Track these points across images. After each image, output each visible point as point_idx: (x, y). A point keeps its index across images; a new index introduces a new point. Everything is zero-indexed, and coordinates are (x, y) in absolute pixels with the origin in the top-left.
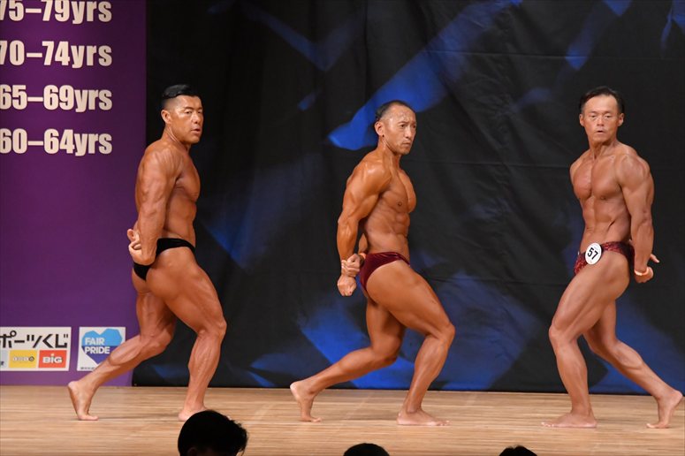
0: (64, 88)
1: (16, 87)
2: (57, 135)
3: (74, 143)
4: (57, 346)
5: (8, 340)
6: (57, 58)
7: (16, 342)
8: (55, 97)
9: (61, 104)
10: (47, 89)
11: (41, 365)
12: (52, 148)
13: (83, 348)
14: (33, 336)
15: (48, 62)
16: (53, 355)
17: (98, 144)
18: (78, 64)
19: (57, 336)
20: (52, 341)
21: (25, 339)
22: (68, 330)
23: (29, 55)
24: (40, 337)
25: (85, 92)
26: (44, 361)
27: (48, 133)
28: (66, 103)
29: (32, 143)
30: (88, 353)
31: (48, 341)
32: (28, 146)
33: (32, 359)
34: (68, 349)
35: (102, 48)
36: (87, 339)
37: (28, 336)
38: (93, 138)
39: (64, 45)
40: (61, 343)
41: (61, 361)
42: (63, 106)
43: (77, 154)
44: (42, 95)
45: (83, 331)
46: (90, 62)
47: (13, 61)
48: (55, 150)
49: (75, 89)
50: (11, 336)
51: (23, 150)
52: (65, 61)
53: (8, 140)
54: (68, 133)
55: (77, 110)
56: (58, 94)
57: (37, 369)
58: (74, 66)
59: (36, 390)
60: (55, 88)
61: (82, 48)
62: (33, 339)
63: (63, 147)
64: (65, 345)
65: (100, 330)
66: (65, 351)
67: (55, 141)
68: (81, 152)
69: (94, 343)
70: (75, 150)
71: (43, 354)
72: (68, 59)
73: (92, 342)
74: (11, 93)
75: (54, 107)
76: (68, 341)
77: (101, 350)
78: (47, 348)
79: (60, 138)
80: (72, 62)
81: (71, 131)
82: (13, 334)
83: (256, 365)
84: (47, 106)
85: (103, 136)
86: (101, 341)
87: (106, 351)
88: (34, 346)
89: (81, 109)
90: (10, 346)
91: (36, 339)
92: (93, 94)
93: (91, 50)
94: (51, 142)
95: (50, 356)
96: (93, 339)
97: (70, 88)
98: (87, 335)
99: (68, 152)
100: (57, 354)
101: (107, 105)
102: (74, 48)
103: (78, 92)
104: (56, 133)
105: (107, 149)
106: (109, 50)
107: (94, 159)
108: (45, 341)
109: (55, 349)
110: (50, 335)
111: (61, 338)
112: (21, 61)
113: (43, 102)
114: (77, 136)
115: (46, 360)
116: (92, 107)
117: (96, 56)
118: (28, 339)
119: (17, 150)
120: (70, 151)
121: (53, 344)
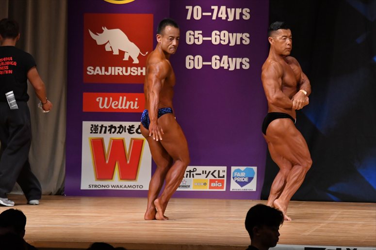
0: (223, 32)
1: (197, 32)
2: (219, 59)
3: (228, 63)
4: (219, 177)
5: (192, 173)
6: (220, 16)
7: (196, 174)
8: (218, 37)
9: (221, 41)
10: (214, 33)
11: (210, 187)
12: (216, 66)
13: (233, 178)
14: (206, 171)
15: (214, 18)
16: (216, 182)
17: (241, 64)
18: (231, 19)
19: (219, 171)
20: (216, 174)
21: (201, 173)
22: (225, 168)
23: (204, 14)
24: (210, 172)
25: (235, 34)
26: (212, 185)
27: (214, 58)
28: (224, 40)
29: (205, 63)
30: (236, 181)
31: (214, 174)
32: (203, 65)
33: (205, 184)
34: (225, 179)
35: (244, 10)
36: (235, 173)
37: (203, 171)
38: (239, 60)
39: (223, 8)
40: (221, 175)
41: (221, 185)
42: (222, 43)
43: (230, 69)
44: (211, 36)
45: (233, 168)
46: (238, 18)
47: (195, 17)
48: (217, 67)
49: (229, 33)
50: (194, 171)
51: (200, 67)
52: (224, 17)
53: (192, 62)
54: (225, 58)
55: (230, 45)
56: (220, 35)
57: (208, 190)
58: (229, 20)
59: (207, 201)
60: (218, 33)
61: (233, 10)
62: (206, 173)
63: (222, 65)
64: (224, 177)
65: (243, 168)
66: (224, 180)
67: (218, 62)
68: (232, 68)
69: (239, 176)
70: (229, 67)
71: (211, 181)
72: (226, 16)
73: (238, 175)
74: (194, 35)
75: (217, 43)
76: (225, 174)
77: (244, 179)
78: (213, 178)
79: (220, 60)
80: (227, 17)
81: (227, 56)
82: (195, 170)
83: (331, 189)
84: (214, 42)
85: (244, 59)
86: (243, 174)
87: (246, 180)
88: (206, 177)
89: (232, 44)
90: (193, 177)
91: (207, 173)
92: (239, 35)
93: (239, 11)
94: (216, 63)
95: (215, 183)
96: (239, 173)
97: (226, 32)
98: (236, 171)
99: (225, 68)
100: (219, 181)
101: (247, 42)
102: (229, 10)
103: (231, 34)
104: (218, 57)
105: (246, 66)
106: (248, 10)
107: (239, 72)
108: (212, 174)
109: (218, 178)
110: (215, 171)
111: (221, 172)
112: (199, 17)
113: (211, 41)
114: (230, 59)
115: (213, 185)
116: (238, 43)
117: (241, 14)
118: (203, 173)
119: (197, 67)
120: (226, 68)
121: (217, 176)
